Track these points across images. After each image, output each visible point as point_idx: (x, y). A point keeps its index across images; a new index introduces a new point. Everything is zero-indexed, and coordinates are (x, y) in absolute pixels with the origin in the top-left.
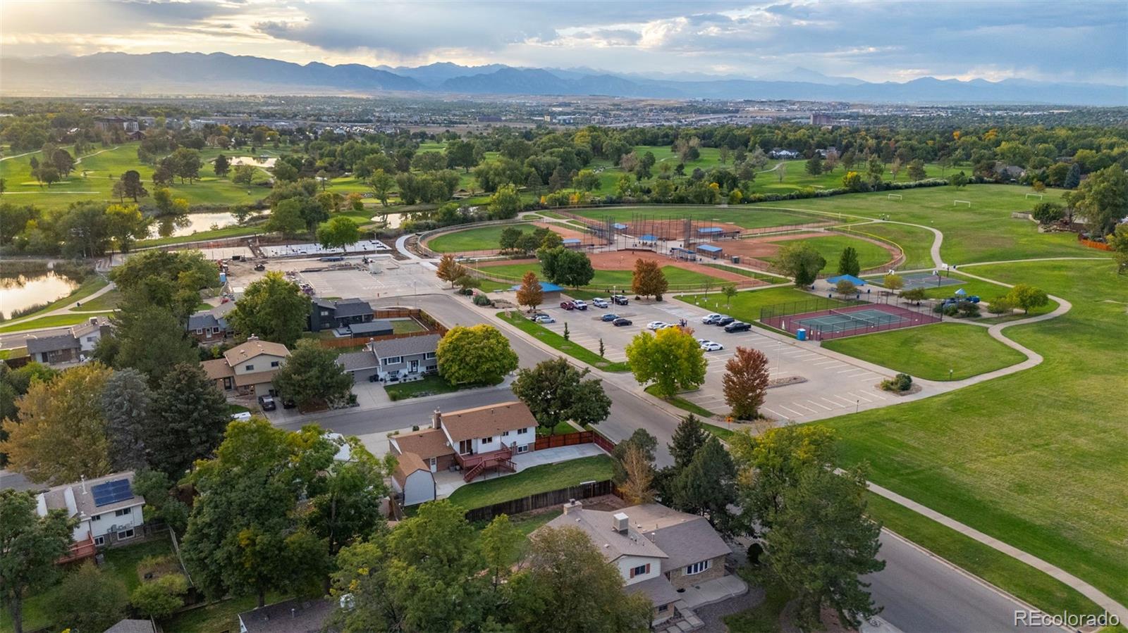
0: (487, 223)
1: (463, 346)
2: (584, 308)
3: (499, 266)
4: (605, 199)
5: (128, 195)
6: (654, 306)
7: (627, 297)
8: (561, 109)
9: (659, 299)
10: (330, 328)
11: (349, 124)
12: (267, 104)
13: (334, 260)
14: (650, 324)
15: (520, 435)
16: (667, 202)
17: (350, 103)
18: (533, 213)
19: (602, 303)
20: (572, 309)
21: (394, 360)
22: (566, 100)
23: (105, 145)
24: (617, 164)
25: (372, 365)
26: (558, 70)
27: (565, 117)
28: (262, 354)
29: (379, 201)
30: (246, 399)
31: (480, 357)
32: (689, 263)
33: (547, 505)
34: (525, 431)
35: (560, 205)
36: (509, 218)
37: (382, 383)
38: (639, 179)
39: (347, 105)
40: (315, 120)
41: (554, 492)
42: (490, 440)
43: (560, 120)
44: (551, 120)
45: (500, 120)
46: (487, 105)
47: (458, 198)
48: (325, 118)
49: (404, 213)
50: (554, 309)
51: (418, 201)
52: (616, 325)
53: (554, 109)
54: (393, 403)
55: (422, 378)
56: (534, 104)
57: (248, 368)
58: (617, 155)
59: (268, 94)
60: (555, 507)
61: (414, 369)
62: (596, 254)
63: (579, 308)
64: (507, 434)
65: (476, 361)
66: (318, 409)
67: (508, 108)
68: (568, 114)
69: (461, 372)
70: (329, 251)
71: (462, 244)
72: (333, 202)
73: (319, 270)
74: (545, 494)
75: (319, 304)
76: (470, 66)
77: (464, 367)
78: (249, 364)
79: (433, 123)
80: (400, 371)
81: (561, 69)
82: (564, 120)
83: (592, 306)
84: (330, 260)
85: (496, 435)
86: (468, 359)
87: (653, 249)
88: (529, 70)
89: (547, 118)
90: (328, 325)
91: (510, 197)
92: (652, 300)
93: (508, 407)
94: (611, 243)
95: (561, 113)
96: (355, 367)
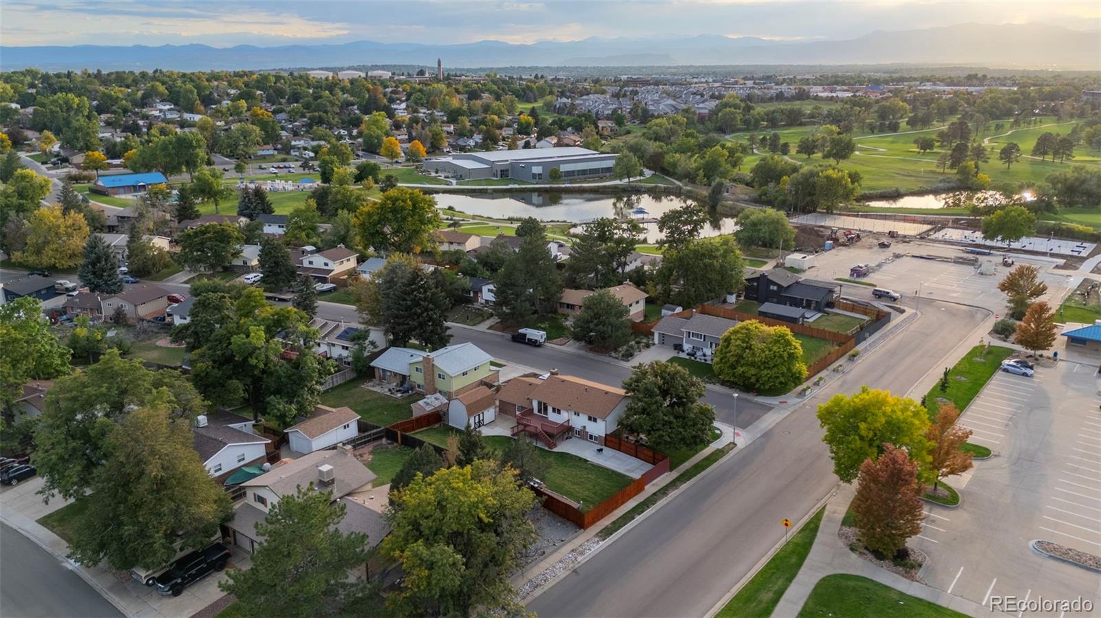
13: (978, 253)
15: (590, 422)
21: (697, 336)
25: (680, 334)
34: (595, 420)
42: (559, 411)
64: (578, 414)
75: (770, 278)
80: (704, 349)
85: (568, 410)
90: (775, 300)
93: (607, 393)
96: (665, 331)
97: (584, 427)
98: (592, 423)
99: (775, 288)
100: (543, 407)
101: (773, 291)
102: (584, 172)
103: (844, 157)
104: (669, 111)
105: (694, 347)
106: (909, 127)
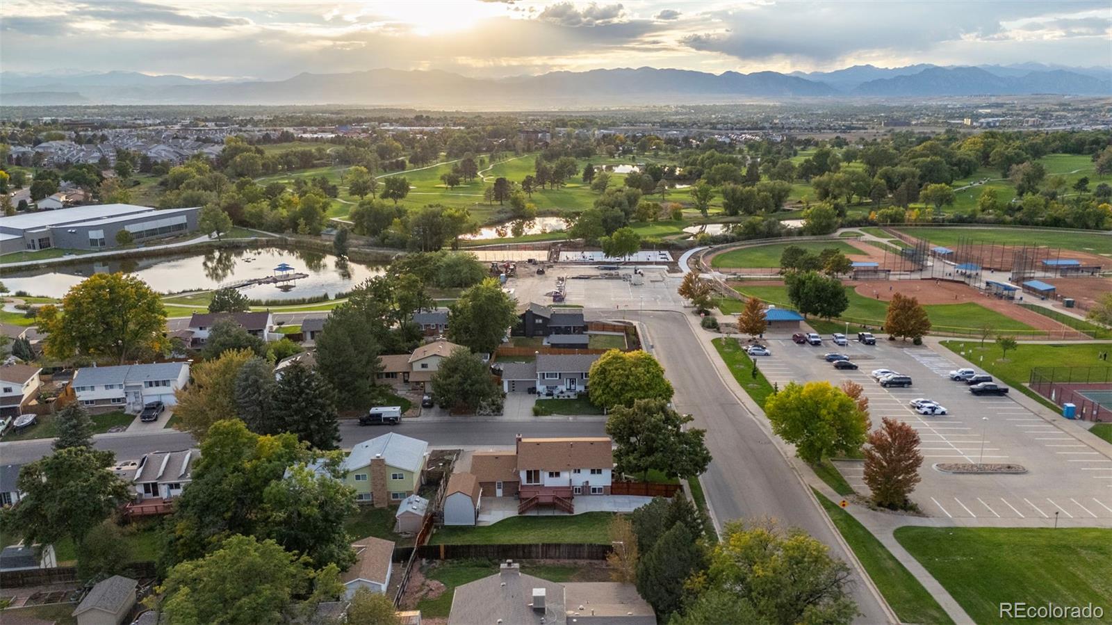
0: (797, 238)
1: (610, 371)
2: (817, 344)
3: (764, 287)
4: (952, 217)
5: (497, 199)
6: (906, 351)
7: (875, 336)
8: (989, 111)
9: (918, 343)
10: (543, 335)
11: (738, 132)
12: (677, 113)
13: (610, 269)
14: (875, 372)
15: (593, 475)
16: (1037, 224)
17: (755, 111)
18: (856, 230)
19: (841, 340)
20: (803, 343)
21: (552, 375)
22: (999, 101)
23: (517, 154)
24: (1005, 176)
25: (533, 377)
26: (997, 68)
27: (990, 120)
28: (435, 355)
29: (699, 211)
30: (415, 393)
31: (626, 384)
32: (1003, 302)
33: (559, 558)
34: (599, 472)
35: (891, 222)
36: (824, 234)
37: (537, 397)
38: (1021, 194)
39: (751, 113)
40: (711, 129)
41: (568, 545)
42: (558, 474)
43: (982, 123)
44: (972, 123)
45: (909, 124)
46: (899, 109)
47: (789, 210)
48: (719, 126)
49: (726, 224)
50: (783, 340)
51: (740, 213)
52: (837, 367)
53: (980, 111)
54: (534, 418)
55: (576, 397)
56: (958, 106)
57: (424, 366)
58: (1006, 165)
59: (680, 104)
60: (567, 561)
61: (573, 386)
62: (891, 281)
63: (811, 343)
64: (579, 471)
65: (620, 387)
66: (462, 413)
67: (924, 111)
68: (997, 116)
69: (603, 397)
70: (611, 259)
71: (750, 260)
72: (651, 212)
73: (588, 278)
74: (558, 546)
75: (534, 312)
76: (891, 68)
77: (609, 393)
78: (424, 362)
79: (830, 129)
80: (559, 387)
81: (1003, 65)
82: (988, 123)
83: (830, 343)
84: (606, 269)
85: (568, 470)
86: (612, 385)
87: (967, 281)
88: (960, 69)
89: (967, 121)
90: (541, 332)
91: (827, 211)
92: (908, 342)
93: (592, 443)
94: (922, 268)
95: (986, 116)
96: (515, 378)
97: (587, 482)
98: (596, 476)
99: (540, 321)
100: (533, 475)
101: (539, 324)
102: (152, 232)
103: (401, 196)
104: (175, 158)
105: (547, 387)
106: (412, 165)
